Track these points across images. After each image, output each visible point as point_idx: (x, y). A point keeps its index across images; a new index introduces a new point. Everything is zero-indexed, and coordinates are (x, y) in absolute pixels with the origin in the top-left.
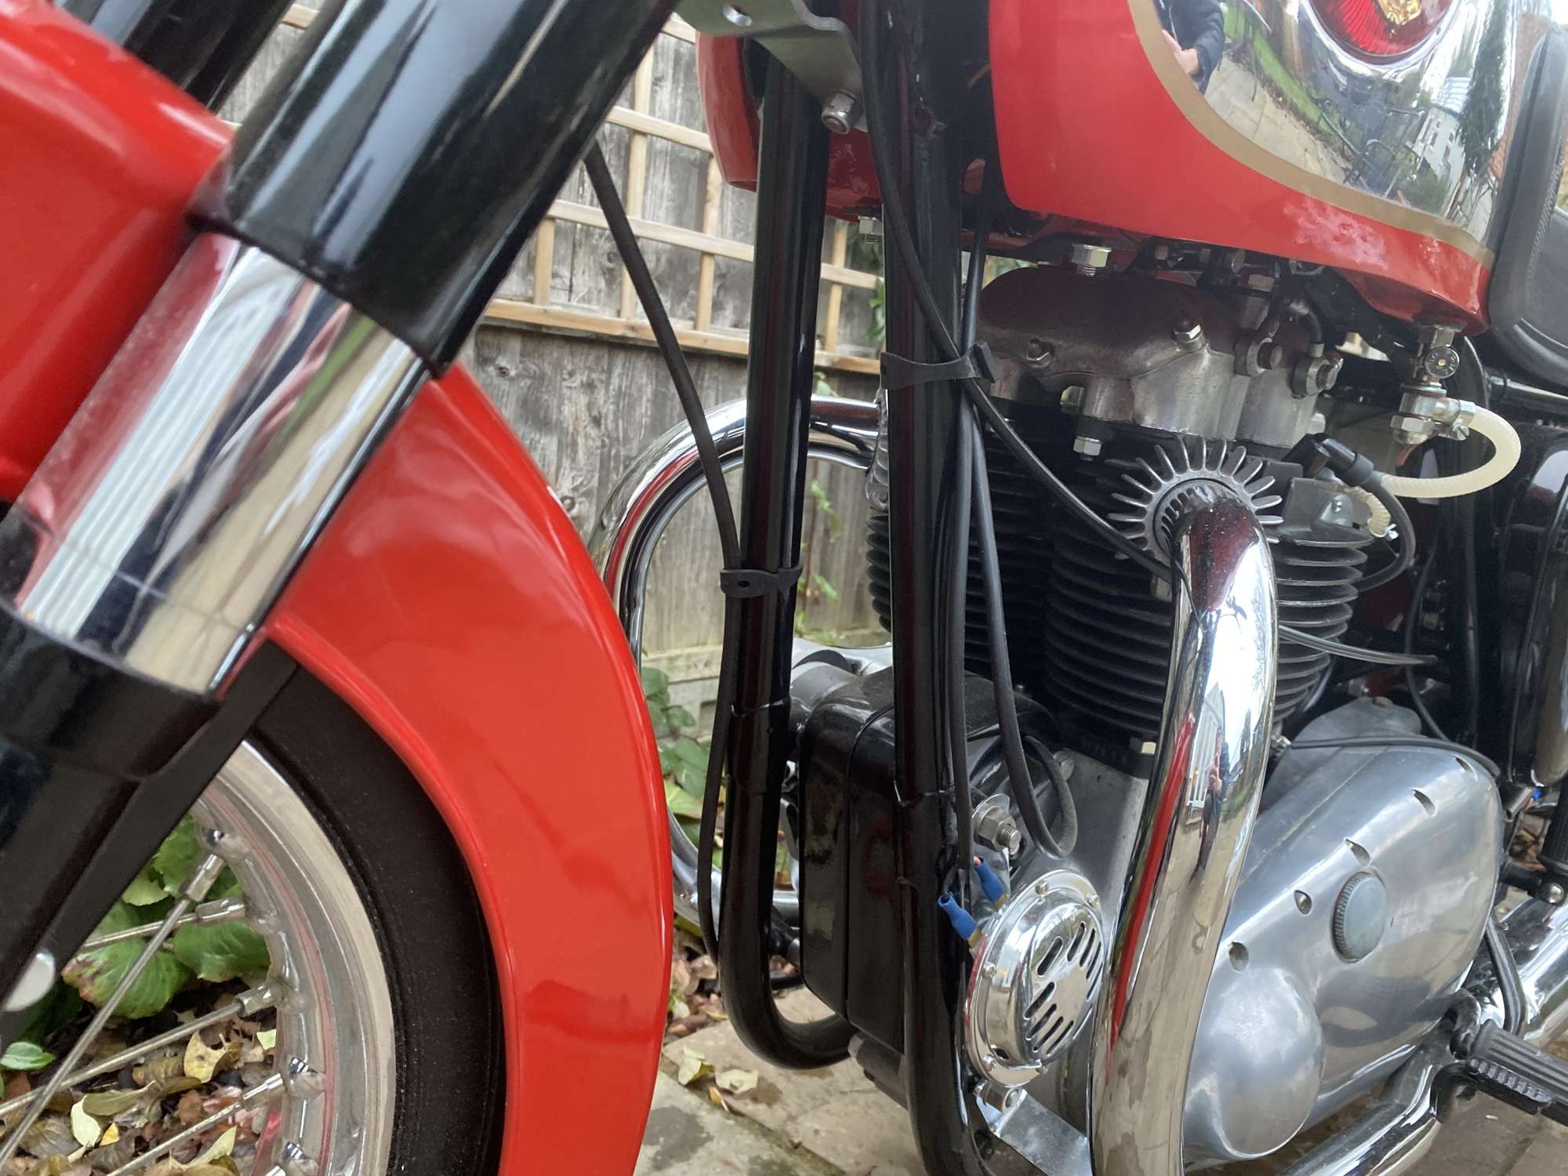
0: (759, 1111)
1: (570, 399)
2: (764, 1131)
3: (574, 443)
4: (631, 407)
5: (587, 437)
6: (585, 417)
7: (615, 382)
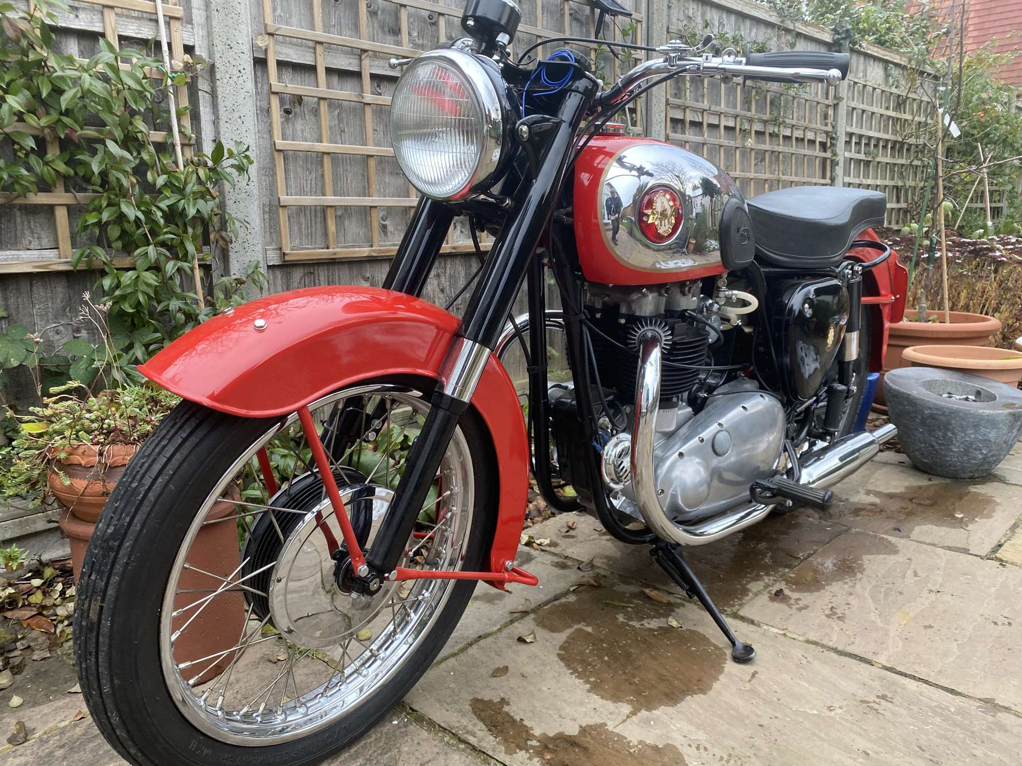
0: (552, 549)
2: (555, 554)
4: (456, 282)
5: (439, 298)
6: (437, 290)
7: (448, 271)
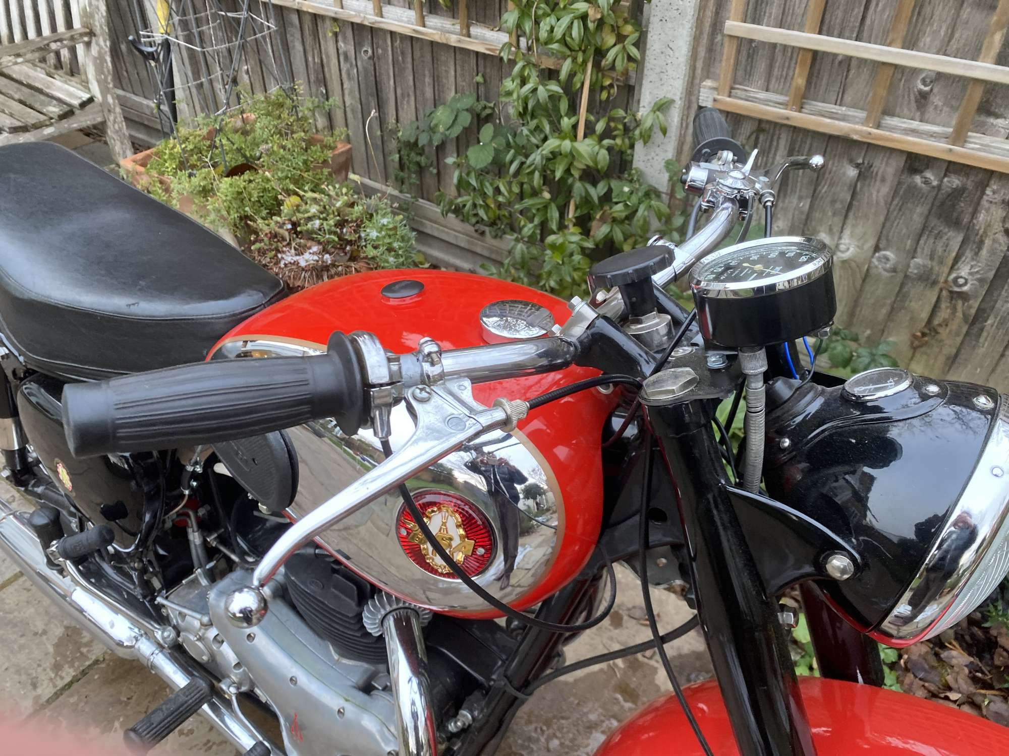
1: (988, 210)
3: (981, 242)
5: (994, 241)
